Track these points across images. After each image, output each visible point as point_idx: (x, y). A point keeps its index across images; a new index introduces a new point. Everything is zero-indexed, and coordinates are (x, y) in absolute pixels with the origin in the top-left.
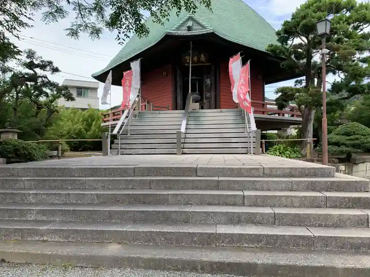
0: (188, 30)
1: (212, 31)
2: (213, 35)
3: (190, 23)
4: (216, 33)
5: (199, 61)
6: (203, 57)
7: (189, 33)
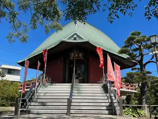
0: (74, 40)
1: (87, 41)
2: (88, 43)
3: (75, 36)
4: (90, 42)
5: (78, 57)
6: (80, 55)
7: (75, 41)
